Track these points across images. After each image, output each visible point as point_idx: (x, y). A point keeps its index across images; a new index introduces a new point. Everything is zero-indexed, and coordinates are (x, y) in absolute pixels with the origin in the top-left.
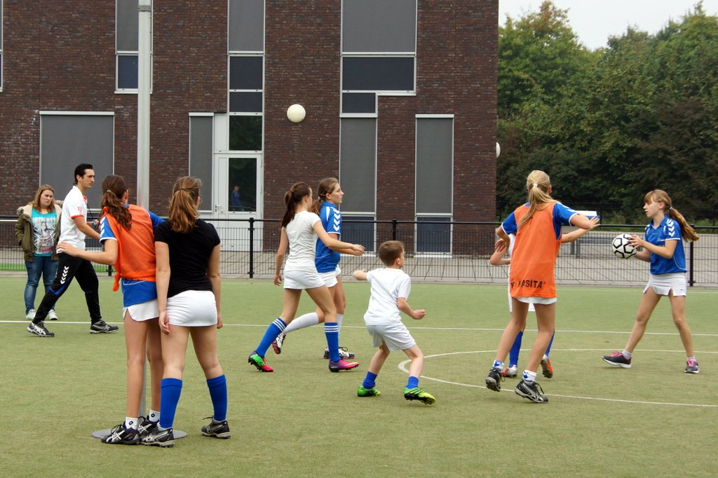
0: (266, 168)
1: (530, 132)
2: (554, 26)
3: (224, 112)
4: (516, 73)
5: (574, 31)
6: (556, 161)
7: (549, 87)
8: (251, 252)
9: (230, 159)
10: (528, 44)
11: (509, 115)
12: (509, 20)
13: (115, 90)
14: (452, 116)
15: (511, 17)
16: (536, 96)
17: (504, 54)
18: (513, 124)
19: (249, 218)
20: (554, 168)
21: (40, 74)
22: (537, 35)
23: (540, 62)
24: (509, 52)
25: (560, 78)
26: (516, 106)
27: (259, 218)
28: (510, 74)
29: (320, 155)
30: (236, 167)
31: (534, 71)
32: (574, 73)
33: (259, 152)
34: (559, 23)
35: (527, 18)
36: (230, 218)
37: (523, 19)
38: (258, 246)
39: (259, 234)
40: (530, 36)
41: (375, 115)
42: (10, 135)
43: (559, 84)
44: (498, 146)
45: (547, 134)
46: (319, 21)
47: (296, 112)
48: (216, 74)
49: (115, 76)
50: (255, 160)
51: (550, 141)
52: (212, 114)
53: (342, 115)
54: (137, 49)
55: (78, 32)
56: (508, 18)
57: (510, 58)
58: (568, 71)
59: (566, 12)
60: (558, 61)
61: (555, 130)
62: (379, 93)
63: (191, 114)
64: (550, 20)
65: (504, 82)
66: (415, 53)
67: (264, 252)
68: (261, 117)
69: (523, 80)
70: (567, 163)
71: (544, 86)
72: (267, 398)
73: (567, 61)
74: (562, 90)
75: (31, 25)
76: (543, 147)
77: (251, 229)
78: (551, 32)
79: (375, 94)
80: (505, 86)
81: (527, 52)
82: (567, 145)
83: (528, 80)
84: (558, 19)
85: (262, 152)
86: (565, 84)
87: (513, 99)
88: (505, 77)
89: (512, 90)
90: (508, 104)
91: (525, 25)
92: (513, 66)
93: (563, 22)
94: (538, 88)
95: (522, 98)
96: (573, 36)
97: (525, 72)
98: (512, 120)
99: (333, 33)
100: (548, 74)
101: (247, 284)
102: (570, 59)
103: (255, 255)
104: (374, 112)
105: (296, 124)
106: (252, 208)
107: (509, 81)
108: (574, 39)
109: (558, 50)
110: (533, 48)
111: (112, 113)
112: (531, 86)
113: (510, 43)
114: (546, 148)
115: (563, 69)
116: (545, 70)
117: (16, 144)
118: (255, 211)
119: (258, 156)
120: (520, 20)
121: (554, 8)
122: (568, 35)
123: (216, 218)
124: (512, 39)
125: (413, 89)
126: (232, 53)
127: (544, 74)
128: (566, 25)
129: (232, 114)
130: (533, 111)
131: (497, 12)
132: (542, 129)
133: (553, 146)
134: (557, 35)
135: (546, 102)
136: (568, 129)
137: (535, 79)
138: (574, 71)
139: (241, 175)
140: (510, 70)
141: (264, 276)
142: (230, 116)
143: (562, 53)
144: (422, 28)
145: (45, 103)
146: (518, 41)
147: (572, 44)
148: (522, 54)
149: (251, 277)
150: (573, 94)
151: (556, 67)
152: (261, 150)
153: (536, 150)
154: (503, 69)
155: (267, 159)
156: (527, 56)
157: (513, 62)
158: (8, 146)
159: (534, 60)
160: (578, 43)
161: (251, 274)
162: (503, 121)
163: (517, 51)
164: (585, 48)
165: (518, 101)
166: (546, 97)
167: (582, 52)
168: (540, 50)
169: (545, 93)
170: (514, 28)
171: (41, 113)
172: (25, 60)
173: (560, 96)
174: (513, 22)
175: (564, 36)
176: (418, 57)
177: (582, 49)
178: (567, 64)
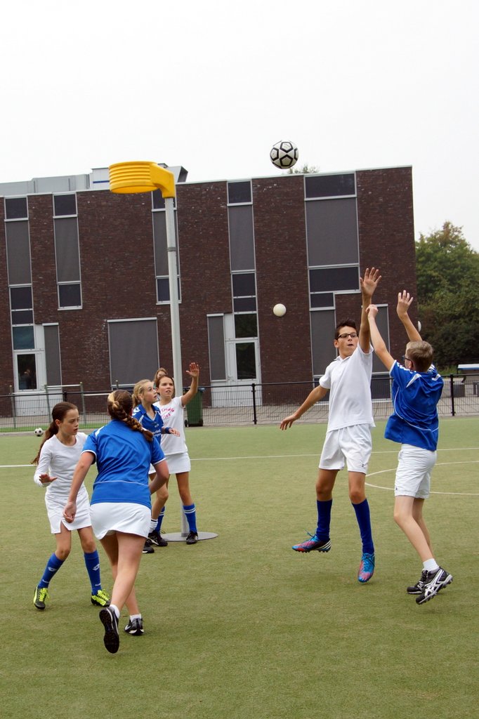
0: (262, 349)
1: (441, 312)
2: (454, 239)
3: (231, 313)
4: (429, 272)
5: (467, 241)
6: (461, 331)
7: (452, 280)
8: (255, 406)
9: (236, 344)
10: (436, 252)
11: (426, 301)
12: (422, 236)
13: (156, 302)
14: (386, 305)
15: (423, 234)
16: (444, 287)
17: (420, 260)
18: (429, 307)
19: (251, 384)
20: (459, 336)
21: (106, 295)
22: (441, 245)
23: (445, 264)
24: (422, 259)
25: (460, 273)
26: (430, 295)
27: (258, 383)
28: (425, 273)
29: (297, 337)
30: (241, 349)
31: (442, 270)
32: (468, 270)
33: (256, 338)
34: (457, 236)
35: (434, 234)
36: (239, 384)
37: (432, 235)
38: (259, 402)
39: (259, 394)
40: (437, 246)
41: (333, 308)
42: (89, 337)
43: (460, 278)
44: (419, 323)
45: (453, 313)
46: (291, 246)
47: (279, 309)
48: (224, 287)
49: (156, 293)
50: (253, 343)
51: (454, 318)
52: (222, 314)
53: (311, 309)
54: (168, 274)
55: (130, 265)
56: (421, 235)
57: (424, 262)
58: (465, 268)
59: (461, 228)
60: (458, 262)
61: (458, 310)
62: (336, 293)
63: (208, 315)
64: (450, 235)
65: (421, 279)
66: (358, 264)
67: (264, 405)
68: (256, 314)
69: (434, 277)
70: (467, 332)
71: (449, 280)
72: (272, 508)
73: (463, 262)
74: (462, 282)
75: (98, 263)
76: (450, 322)
77: (254, 391)
78: (451, 243)
79: (332, 293)
80: (422, 281)
81: (436, 257)
82: (467, 319)
83: (438, 277)
84: (456, 233)
85: (258, 338)
86: (463, 278)
87: (427, 291)
88: (422, 276)
89: (426, 284)
90: (425, 294)
91: (433, 239)
92: (426, 267)
93: (459, 235)
94: (445, 282)
95: (434, 289)
96: (466, 245)
97: (435, 272)
98: (429, 305)
99: (301, 254)
100: (451, 272)
101: (253, 429)
102: (465, 260)
103: (257, 408)
104: (333, 305)
105: (280, 317)
106: (253, 376)
107: (424, 278)
108: (468, 247)
109: (457, 255)
110: (439, 254)
111: (155, 318)
112: (440, 281)
113: (423, 252)
114: (452, 323)
115: (461, 268)
116: (449, 269)
117: (93, 343)
118: (255, 378)
119: (255, 341)
120: (429, 236)
121: (452, 226)
122: (463, 244)
123: (229, 385)
124: (425, 249)
125: (358, 289)
126: (234, 272)
127: (448, 271)
128: (461, 237)
129: (236, 313)
130: (442, 298)
131: (413, 232)
132: (449, 309)
133: (457, 321)
134: (456, 244)
135: (451, 291)
136: (467, 309)
137: (443, 276)
138: (469, 269)
139: (245, 355)
140: (425, 271)
141: (264, 423)
142: (235, 316)
143: (460, 257)
144: (362, 247)
145: (111, 315)
146: (429, 250)
147: (467, 250)
148: (432, 259)
149: (255, 423)
150: (469, 284)
151: (456, 266)
152: (256, 336)
153: (446, 324)
154: (420, 270)
155: (262, 343)
156: (436, 260)
157: (426, 265)
158: (88, 345)
159: (440, 263)
160: (471, 249)
161: (255, 421)
162: (422, 306)
163: (429, 257)
164: (475, 252)
165: (432, 291)
166: (451, 287)
167: (474, 255)
168: (444, 255)
169: (450, 285)
170: (426, 242)
171: (109, 321)
172: (96, 287)
173: (460, 286)
174: (425, 238)
175: (460, 245)
176: (361, 267)
177: (473, 253)
178: (464, 264)
